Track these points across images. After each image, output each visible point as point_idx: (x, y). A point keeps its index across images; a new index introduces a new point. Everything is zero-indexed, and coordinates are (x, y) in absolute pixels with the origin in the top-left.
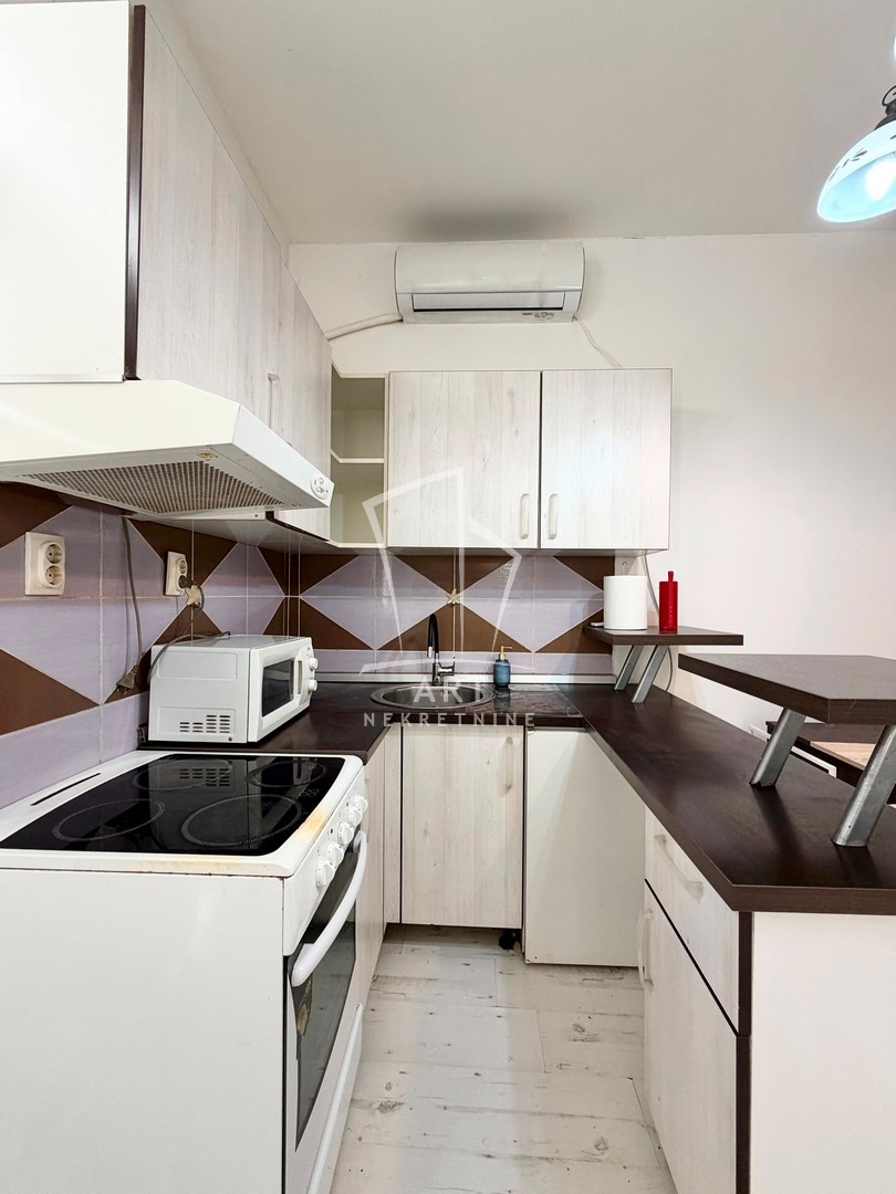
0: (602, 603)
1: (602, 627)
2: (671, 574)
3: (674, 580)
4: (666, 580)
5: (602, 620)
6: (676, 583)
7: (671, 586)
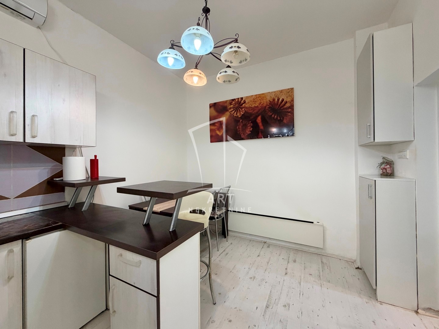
0: (62, 168)
1: (62, 180)
2: (96, 156)
3: (97, 159)
4: (94, 158)
5: (62, 176)
6: (98, 160)
7: (96, 161)
